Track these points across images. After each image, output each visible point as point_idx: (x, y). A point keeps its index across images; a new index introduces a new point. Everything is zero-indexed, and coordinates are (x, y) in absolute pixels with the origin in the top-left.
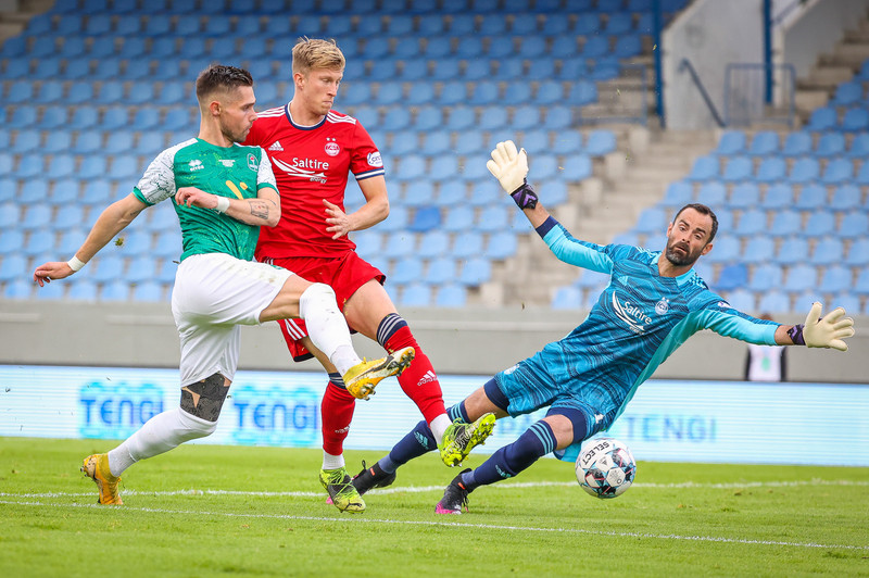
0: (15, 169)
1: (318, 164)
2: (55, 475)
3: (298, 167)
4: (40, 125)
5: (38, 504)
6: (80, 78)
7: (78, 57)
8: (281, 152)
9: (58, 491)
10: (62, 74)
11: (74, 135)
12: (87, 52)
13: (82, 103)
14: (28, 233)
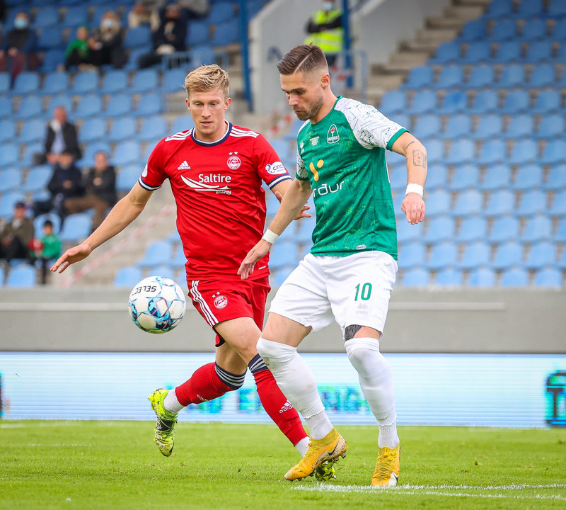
0: (477, 156)
1: (220, 178)
2: (518, 466)
3: (203, 183)
4: (502, 110)
5: (500, 496)
6: (542, 61)
7: (539, 39)
8: (188, 170)
9: (521, 482)
10: (523, 56)
11: (537, 120)
12: (549, 34)
13: (544, 87)
14: (490, 219)
